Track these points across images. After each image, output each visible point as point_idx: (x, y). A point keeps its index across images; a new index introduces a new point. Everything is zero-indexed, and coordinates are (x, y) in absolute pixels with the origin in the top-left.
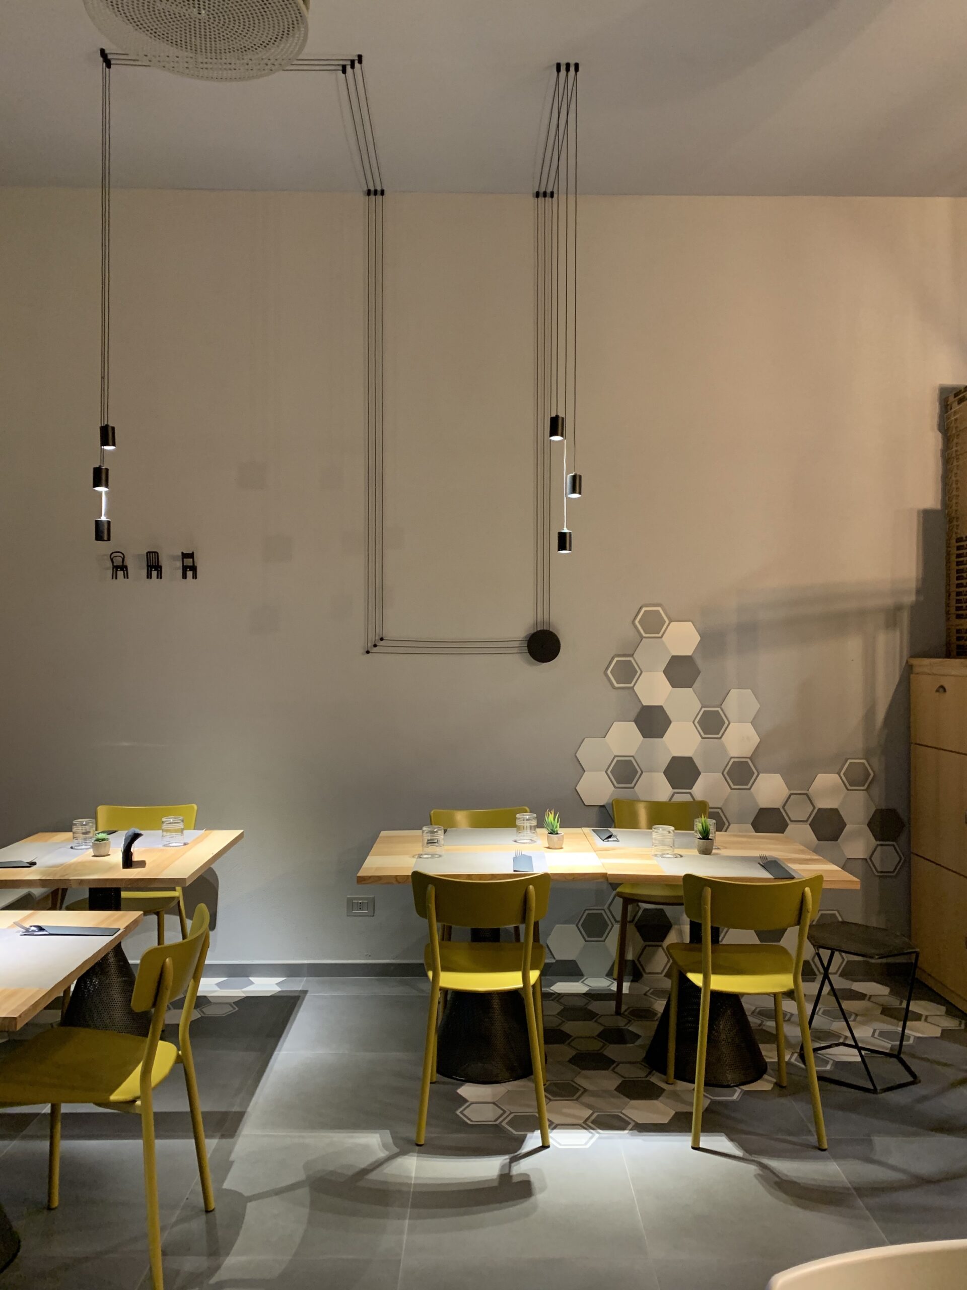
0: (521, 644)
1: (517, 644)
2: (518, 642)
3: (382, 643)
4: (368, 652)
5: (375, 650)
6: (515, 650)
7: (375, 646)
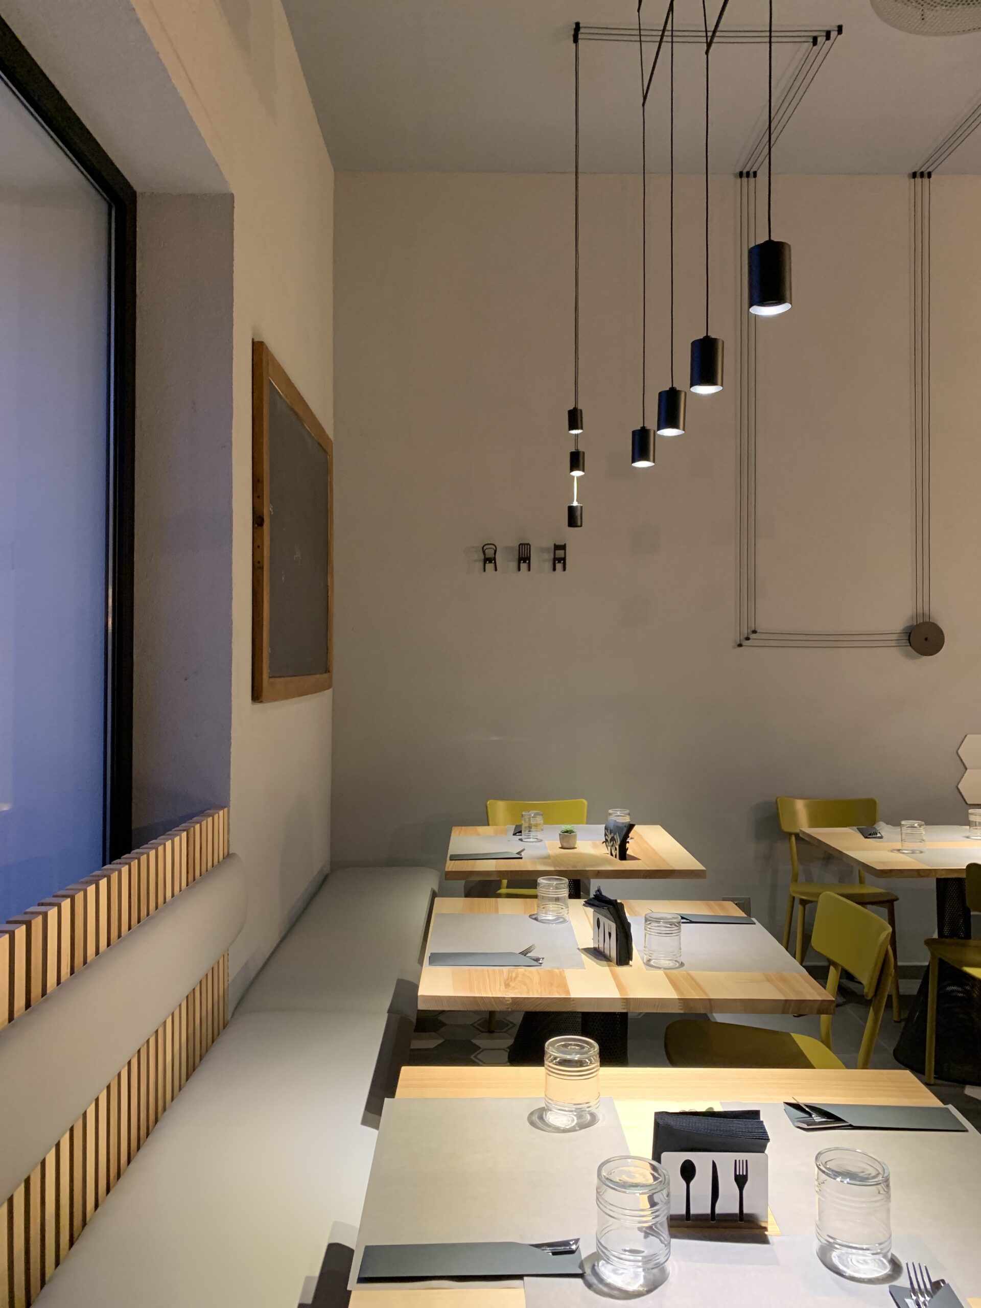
0: (899, 637)
1: (894, 637)
2: (896, 635)
3: (753, 636)
4: (740, 645)
5: (746, 643)
6: (893, 643)
7: (748, 639)
